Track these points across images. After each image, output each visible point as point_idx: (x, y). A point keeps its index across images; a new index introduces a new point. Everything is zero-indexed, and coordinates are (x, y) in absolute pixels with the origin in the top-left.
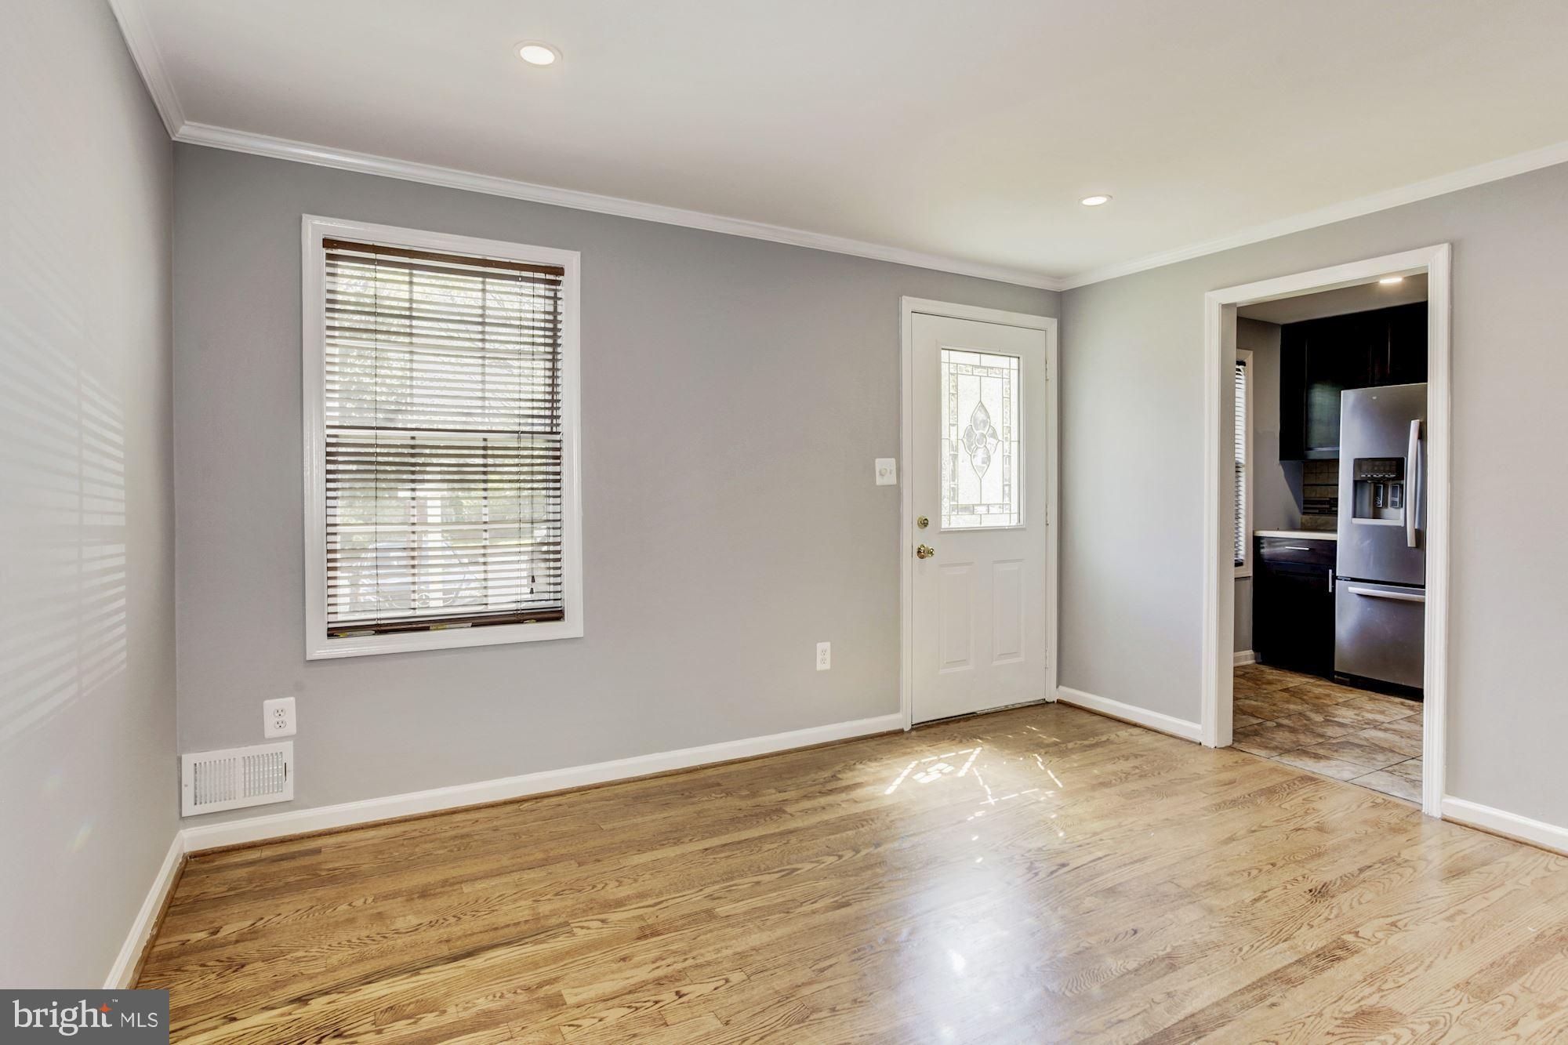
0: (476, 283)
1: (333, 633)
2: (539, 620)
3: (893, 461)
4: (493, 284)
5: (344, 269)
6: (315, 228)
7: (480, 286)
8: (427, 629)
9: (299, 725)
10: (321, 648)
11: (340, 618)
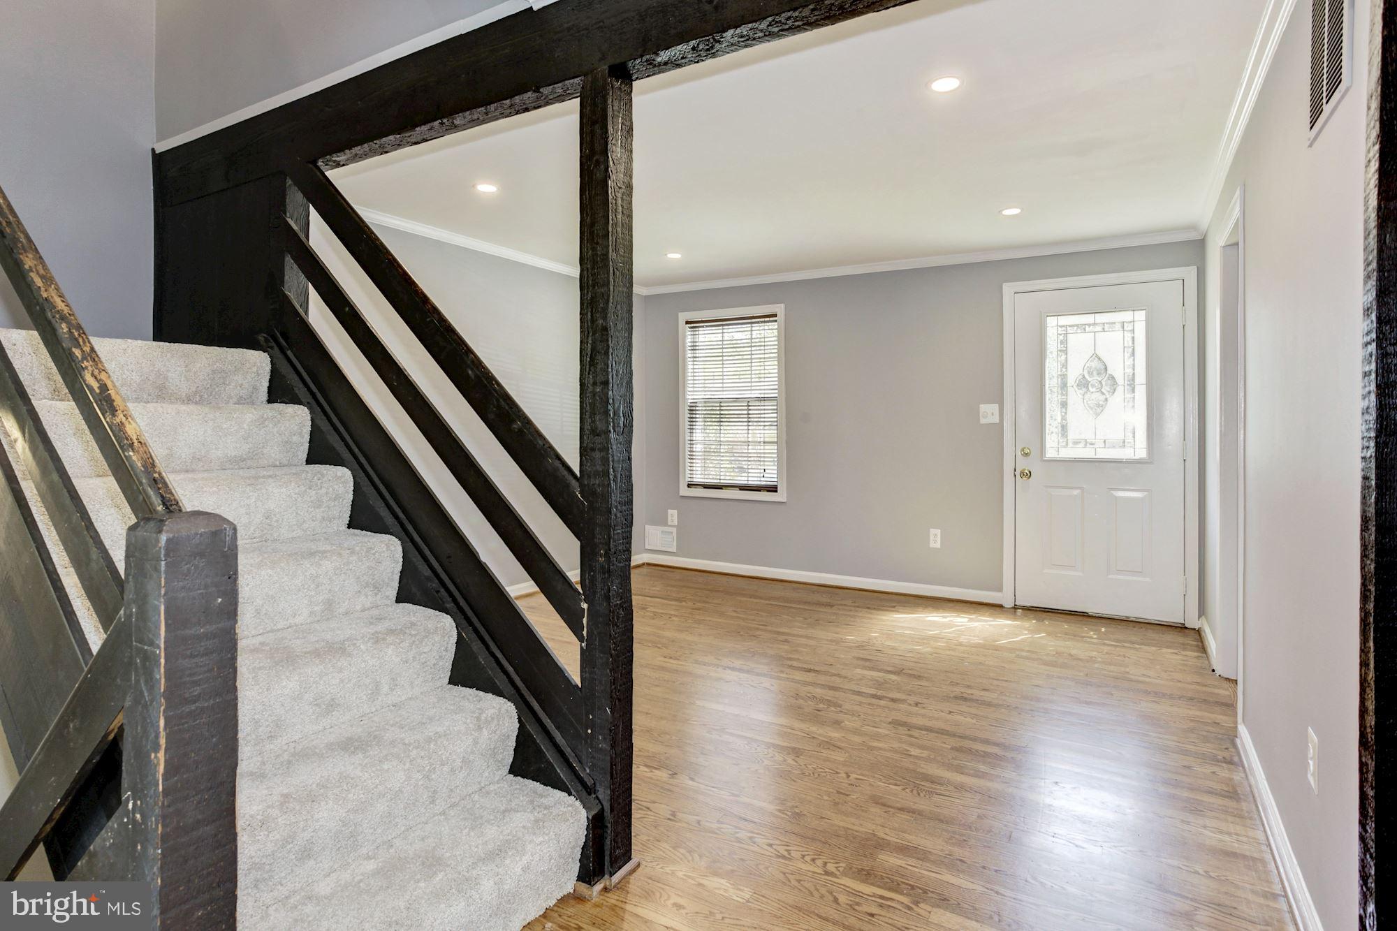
0: (748, 327)
1: (689, 486)
2: (768, 491)
3: (996, 406)
4: (756, 327)
5: (701, 331)
6: (683, 317)
7: (749, 329)
8: (721, 489)
9: (678, 522)
10: (684, 491)
11: (695, 480)
